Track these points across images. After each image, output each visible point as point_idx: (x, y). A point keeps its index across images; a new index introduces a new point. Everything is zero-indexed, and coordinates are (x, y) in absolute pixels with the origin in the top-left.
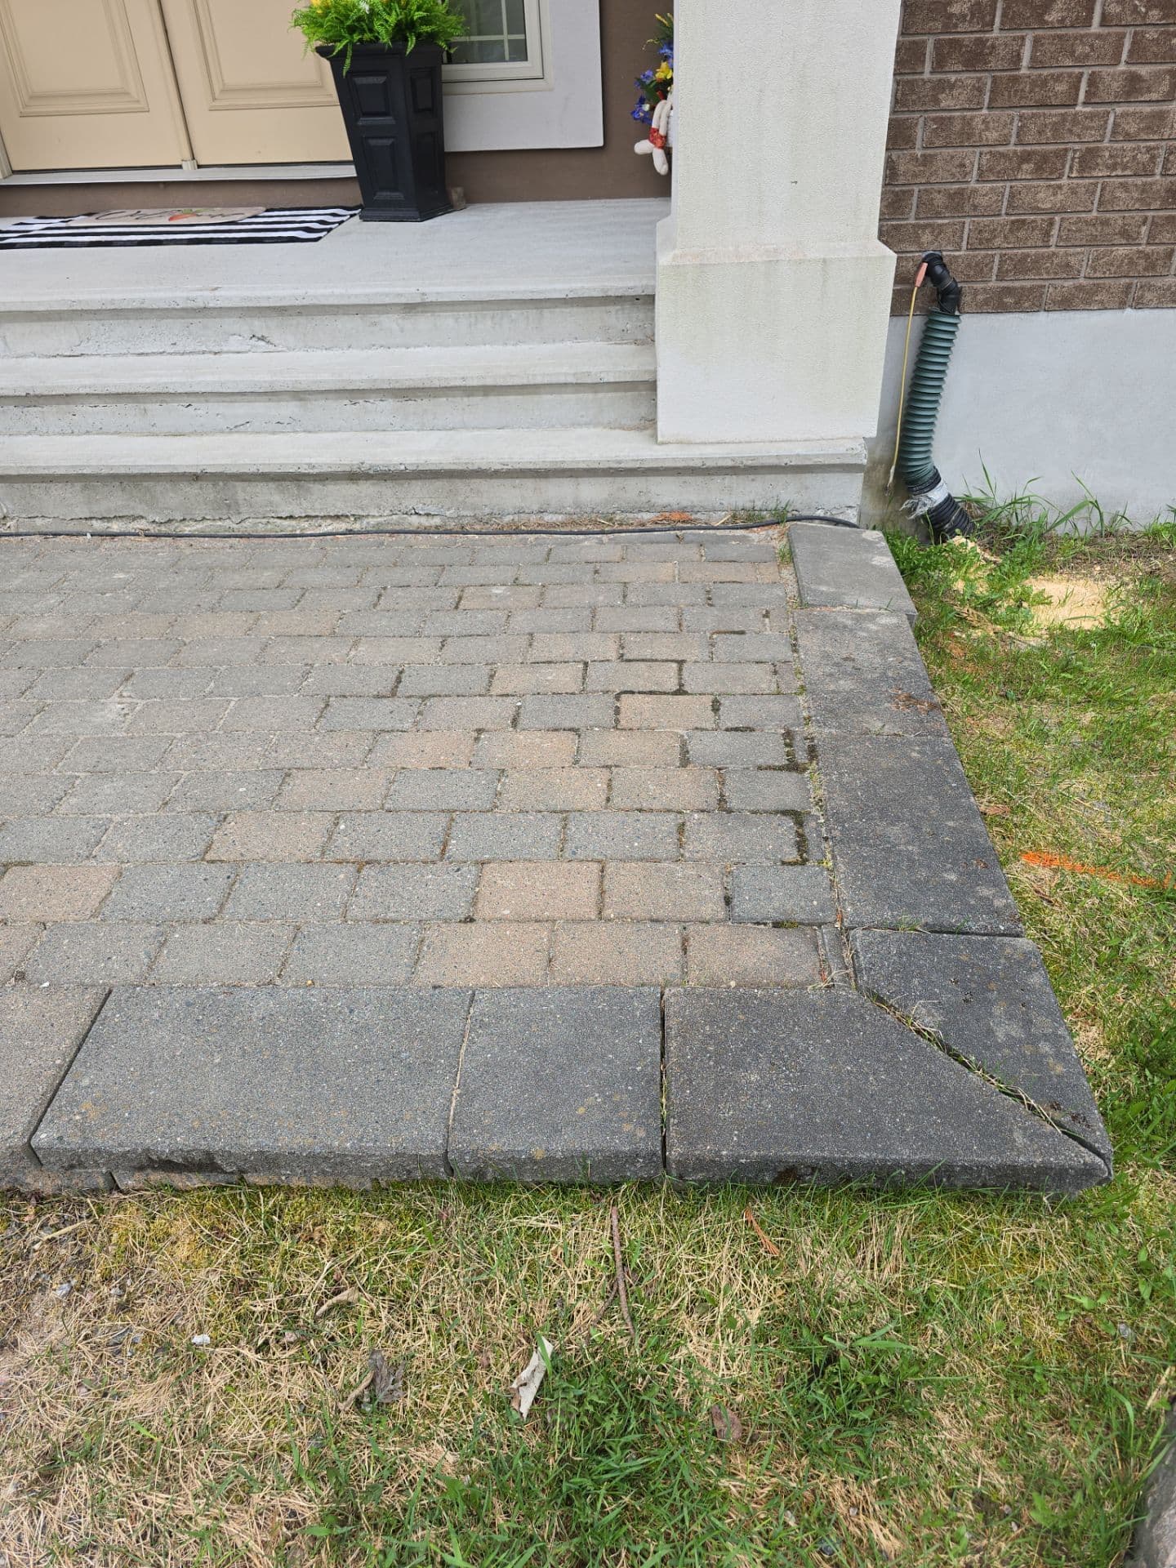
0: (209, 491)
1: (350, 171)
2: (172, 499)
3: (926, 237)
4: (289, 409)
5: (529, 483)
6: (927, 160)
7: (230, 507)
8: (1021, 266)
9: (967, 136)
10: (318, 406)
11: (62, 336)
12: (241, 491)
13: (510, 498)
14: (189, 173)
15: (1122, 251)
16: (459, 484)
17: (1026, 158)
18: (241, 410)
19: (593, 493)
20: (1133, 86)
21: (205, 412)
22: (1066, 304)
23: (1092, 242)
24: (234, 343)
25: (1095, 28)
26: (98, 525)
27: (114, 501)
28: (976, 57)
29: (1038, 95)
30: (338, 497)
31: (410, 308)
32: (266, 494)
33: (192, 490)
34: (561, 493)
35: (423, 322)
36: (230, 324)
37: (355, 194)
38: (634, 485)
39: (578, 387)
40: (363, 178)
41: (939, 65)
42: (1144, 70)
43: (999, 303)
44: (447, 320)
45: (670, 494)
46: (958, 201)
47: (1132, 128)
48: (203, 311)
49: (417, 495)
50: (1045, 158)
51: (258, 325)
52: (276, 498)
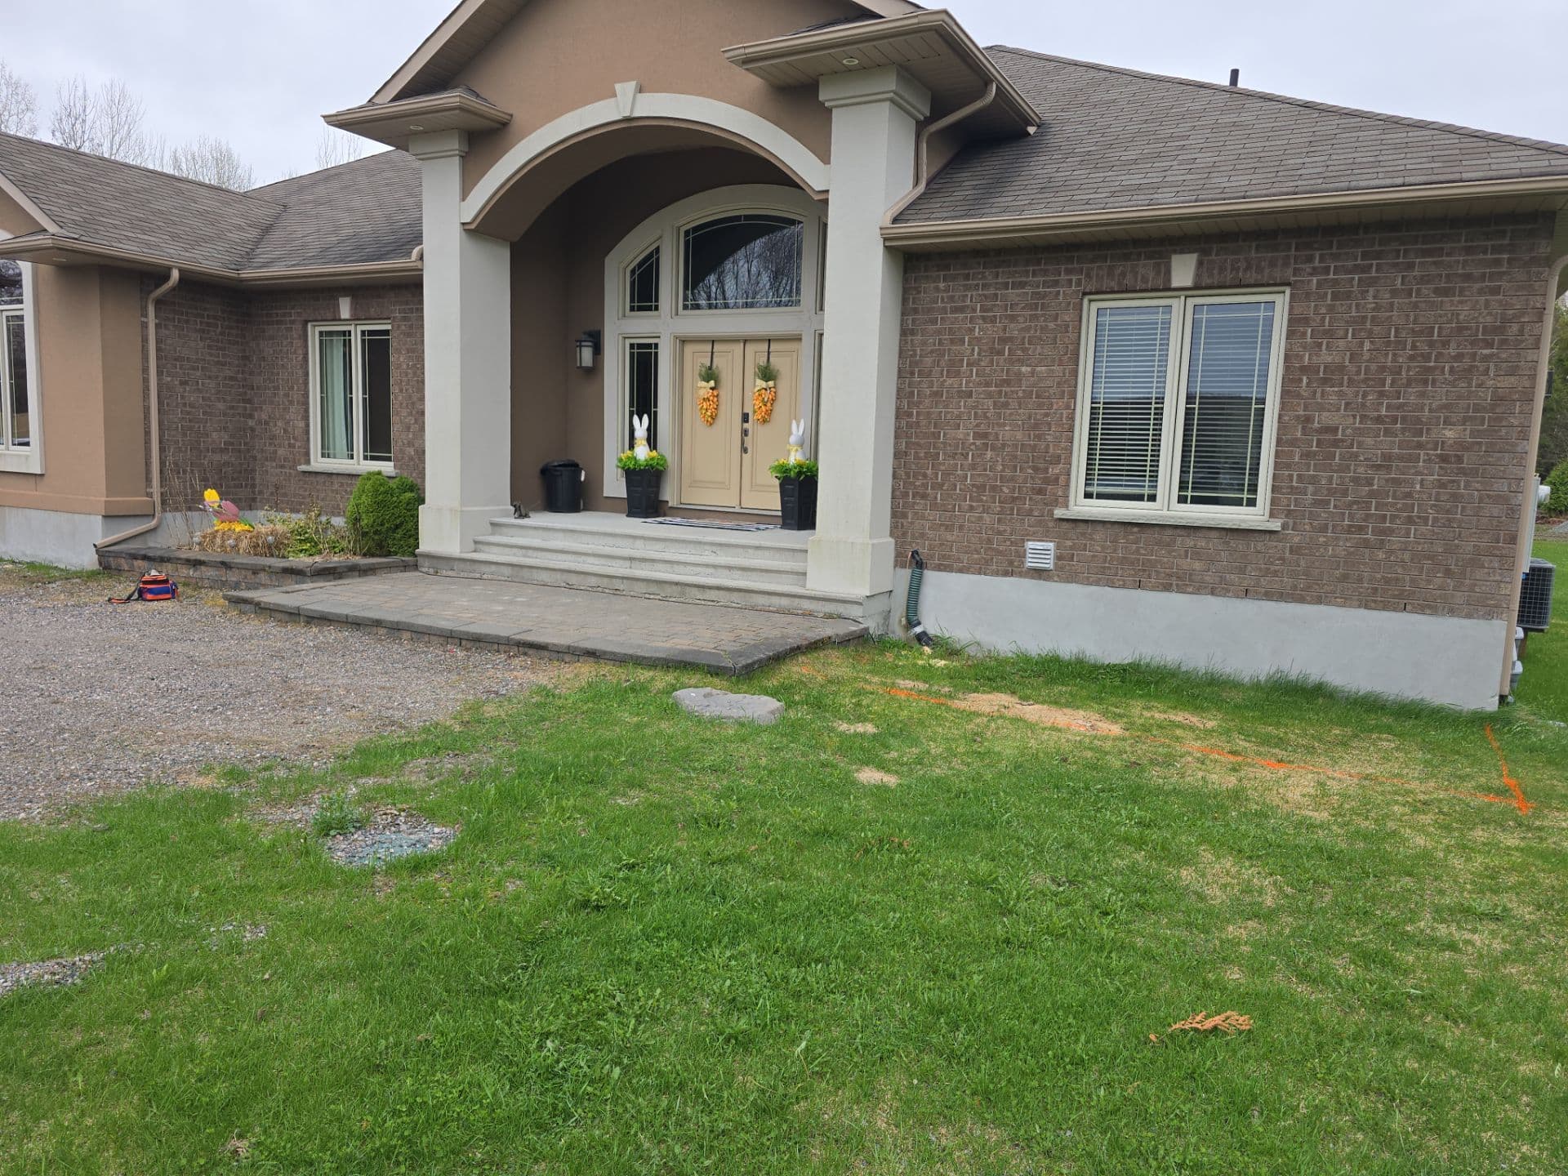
0: (679, 588)
1: (780, 514)
2: (669, 590)
3: (914, 545)
4: (711, 570)
5: (767, 596)
6: (912, 523)
7: (683, 594)
8: (944, 557)
9: (923, 517)
10: (720, 571)
11: (659, 546)
12: (688, 589)
13: (761, 600)
14: (738, 510)
15: (976, 556)
16: (747, 595)
17: (941, 525)
18: (699, 569)
19: (784, 602)
20: (971, 508)
21: (689, 568)
22: (960, 571)
23: (966, 553)
24: (707, 552)
25: (958, 491)
26: (647, 596)
27: (654, 589)
28: (924, 496)
29: (943, 508)
30: (713, 595)
31: (758, 548)
32: (694, 591)
33: (674, 587)
34: (776, 601)
35: (760, 552)
36: (706, 547)
37: (780, 521)
38: (797, 601)
39: (792, 573)
40: (783, 516)
41: (914, 497)
42: (974, 504)
43: (939, 568)
44: (767, 553)
45: (807, 605)
46: (922, 535)
47: (973, 519)
48: (700, 543)
49: (735, 597)
50: (947, 526)
51: (714, 548)
52: (697, 593)
